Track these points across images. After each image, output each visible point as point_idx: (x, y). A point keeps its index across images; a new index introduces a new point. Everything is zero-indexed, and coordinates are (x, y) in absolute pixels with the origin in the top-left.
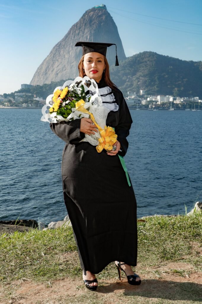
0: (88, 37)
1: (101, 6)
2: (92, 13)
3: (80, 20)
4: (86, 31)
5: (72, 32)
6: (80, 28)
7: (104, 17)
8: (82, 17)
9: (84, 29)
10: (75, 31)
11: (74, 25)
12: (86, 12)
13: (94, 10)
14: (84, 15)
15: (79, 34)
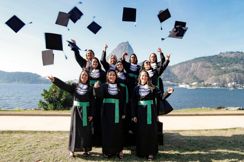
0: (120, 55)
1: (126, 41)
2: (122, 44)
3: (117, 47)
4: (120, 52)
5: (113, 52)
6: (117, 51)
7: (127, 46)
8: (118, 46)
9: (119, 51)
10: (115, 52)
11: (114, 50)
12: (120, 44)
13: (123, 43)
14: (119, 45)
15: (116, 53)
